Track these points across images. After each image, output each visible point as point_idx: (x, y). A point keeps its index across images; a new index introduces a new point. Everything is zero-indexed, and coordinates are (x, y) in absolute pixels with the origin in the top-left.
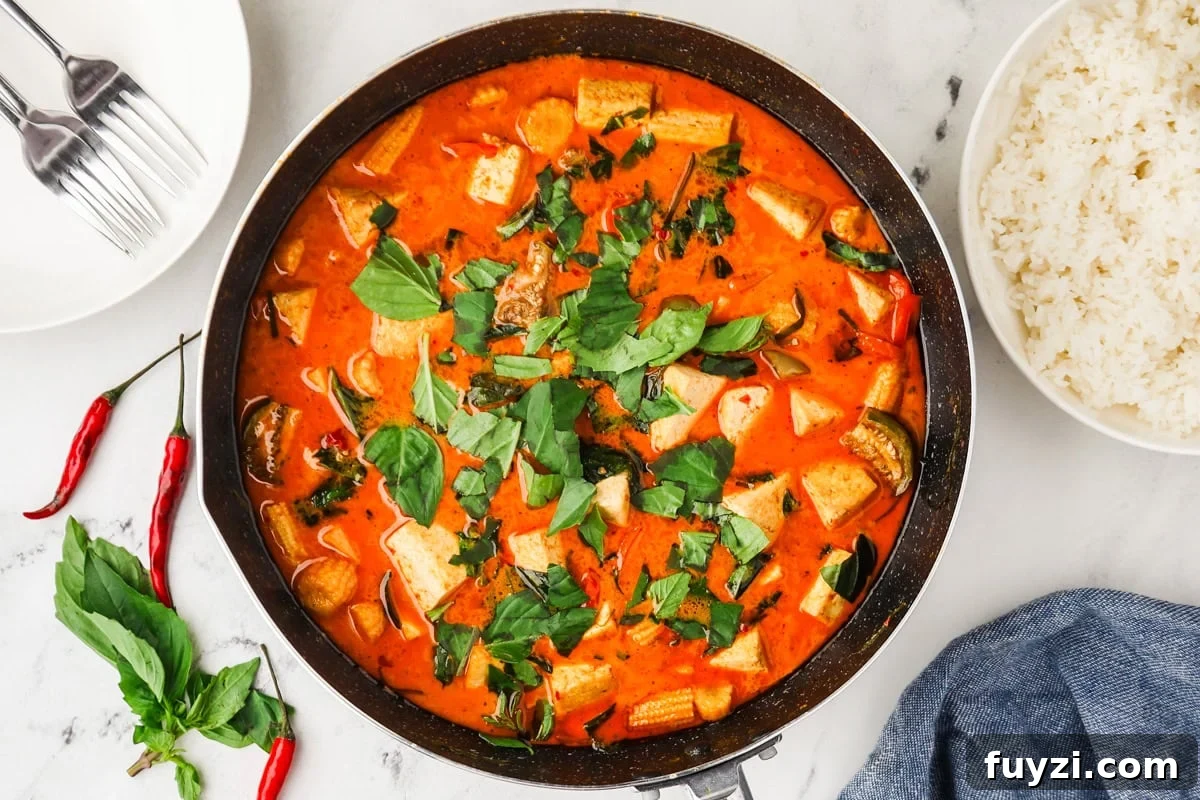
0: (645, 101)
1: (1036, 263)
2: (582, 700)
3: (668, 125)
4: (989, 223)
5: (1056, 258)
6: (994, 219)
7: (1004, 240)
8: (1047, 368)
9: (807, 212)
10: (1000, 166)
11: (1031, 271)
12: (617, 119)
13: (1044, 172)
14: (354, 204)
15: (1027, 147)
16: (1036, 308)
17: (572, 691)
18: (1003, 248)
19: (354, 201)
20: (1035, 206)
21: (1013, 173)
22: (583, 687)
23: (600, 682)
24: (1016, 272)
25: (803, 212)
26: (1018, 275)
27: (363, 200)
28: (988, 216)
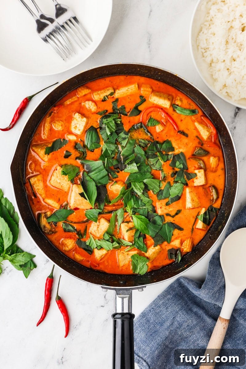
0: (112, 90)
1: (215, 60)
2: (155, 256)
3: (121, 93)
4: (200, 49)
5: (220, 58)
6: (202, 48)
7: (205, 54)
8: (221, 90)
9: (169, 99)
10: (202, 32)
11: (214, 62)
12: (106, 97)
13: (215, 33)
14: (40, 150)
15: (210, 26)
16: (216, 73)
17: (151, 255)
18: (205, 56)
19: (40, 149)
20: (213, 43)
21: (206, 34)
22: (154, 253)
23: (158, 250)
24: (210, 63)
25: (168, 99)
26: (211, 64)
27: (43, 148)
28: (199, 47)
